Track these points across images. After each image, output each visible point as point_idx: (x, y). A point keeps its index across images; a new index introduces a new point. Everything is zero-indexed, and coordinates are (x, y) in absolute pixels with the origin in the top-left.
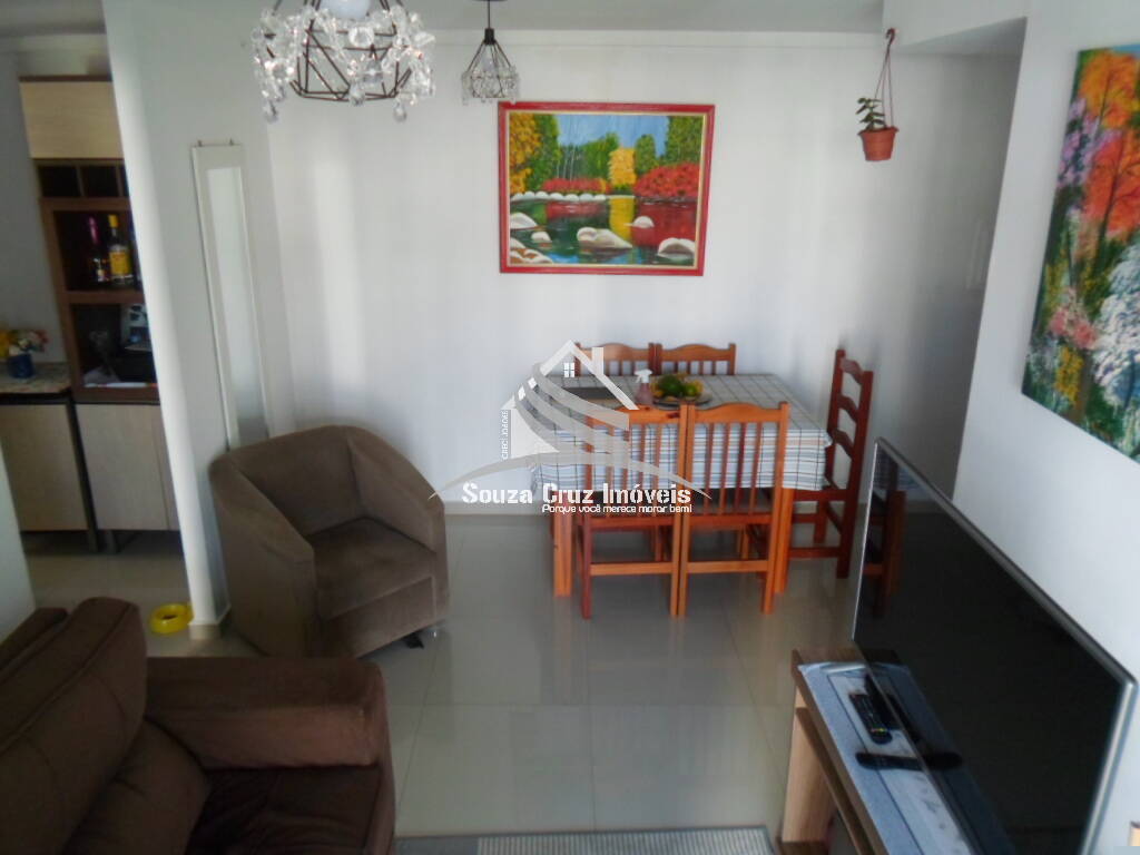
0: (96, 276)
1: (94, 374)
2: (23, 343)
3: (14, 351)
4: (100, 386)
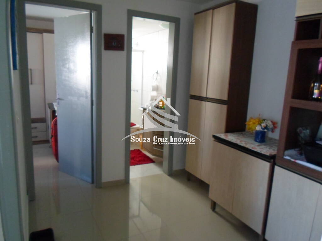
0: (313, 93)
1: (292, 152)
2: (263, 125)
3: (258, 128)
4: (292, 160)
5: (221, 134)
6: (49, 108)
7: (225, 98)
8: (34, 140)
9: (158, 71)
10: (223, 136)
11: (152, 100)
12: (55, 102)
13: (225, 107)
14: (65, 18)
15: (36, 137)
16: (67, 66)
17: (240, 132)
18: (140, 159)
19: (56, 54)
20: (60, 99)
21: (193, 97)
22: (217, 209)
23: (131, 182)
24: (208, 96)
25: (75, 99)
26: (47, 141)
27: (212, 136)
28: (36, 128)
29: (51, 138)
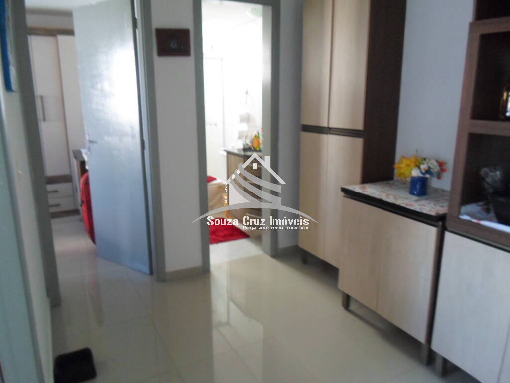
0: (505, 109)
1: (473, 208)
2: (424, 167)
3: (416, 173)
4: (474, 221)
5: (355, 186)
6: (76, 157)
7: (360, 126)
8: (53, 210)
9: (247, 90)
10: (358, 189)
11: (240, 137)
12: (84, 147)
13: (359, 142)
15: (58, 205)
16: (99, 86)
17: (385, 182)
18: (226, 232)
19: (78, 67)
20: (90, 142)
21: (307, 128)
22: (353, 307)
23: (213, 269)
24: (331, 125)
25: (113, 140)
26: (75, 212)
27: (339, 190)
28: (56, 191)
29: (81, 206)
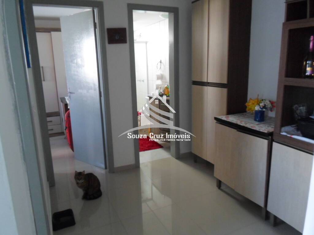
0: (305, 71)
2: (262, 104)
3: (257, 108)
4: (289, 136)
5: (222, 116)
6: (62, 102)
7: (225, 81)
8: (50, 132)
9: (161, 60)
10: (224, 118)
11: (157, 88)
12: (67, 96)
13: (225, 90)
14: (70, 16)
15: (52, 130)
16: (75, 61)
17: (241, 114)
18: (149, 145)
19: (64, 51)
20: (70, 93)
21: (195, 83)
22: (222, 187)
23: (141, 166)
24: (208, 81)
25: (84, 92)
26: (62, 133)
27: (214, 119)
28: (51, 121)
29: (65, 130)
